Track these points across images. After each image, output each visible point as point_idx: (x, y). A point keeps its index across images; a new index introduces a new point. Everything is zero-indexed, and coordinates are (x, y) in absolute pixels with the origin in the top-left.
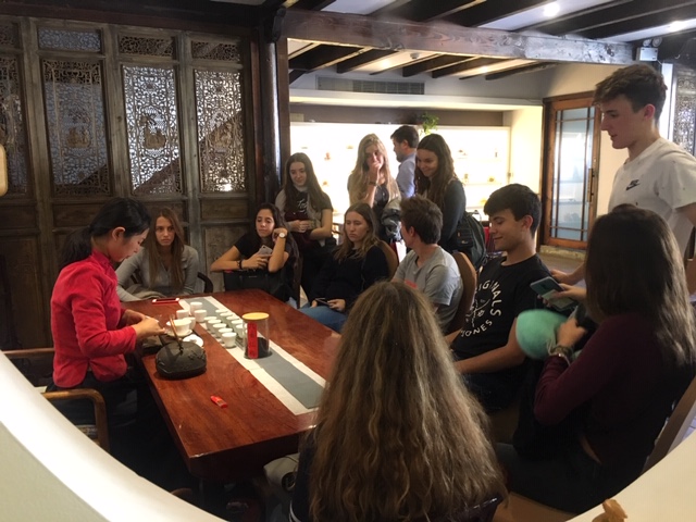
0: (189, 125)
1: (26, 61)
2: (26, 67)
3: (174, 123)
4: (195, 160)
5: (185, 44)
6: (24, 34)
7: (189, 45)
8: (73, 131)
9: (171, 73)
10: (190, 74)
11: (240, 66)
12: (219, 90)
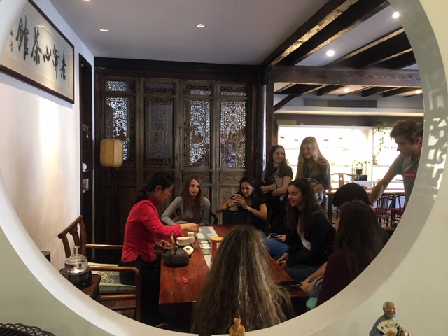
0: (216, 130)
1: (138, 99)
2: (138, 102)
3: (208, 130)
4: (218, 149)
5: (217, 87)
6: (138, 86)
7: (219, 88)
8: (157, 134)
9: (208, 103)
10: (218, 104)
11: (246, 98)
12: (233, 111)
